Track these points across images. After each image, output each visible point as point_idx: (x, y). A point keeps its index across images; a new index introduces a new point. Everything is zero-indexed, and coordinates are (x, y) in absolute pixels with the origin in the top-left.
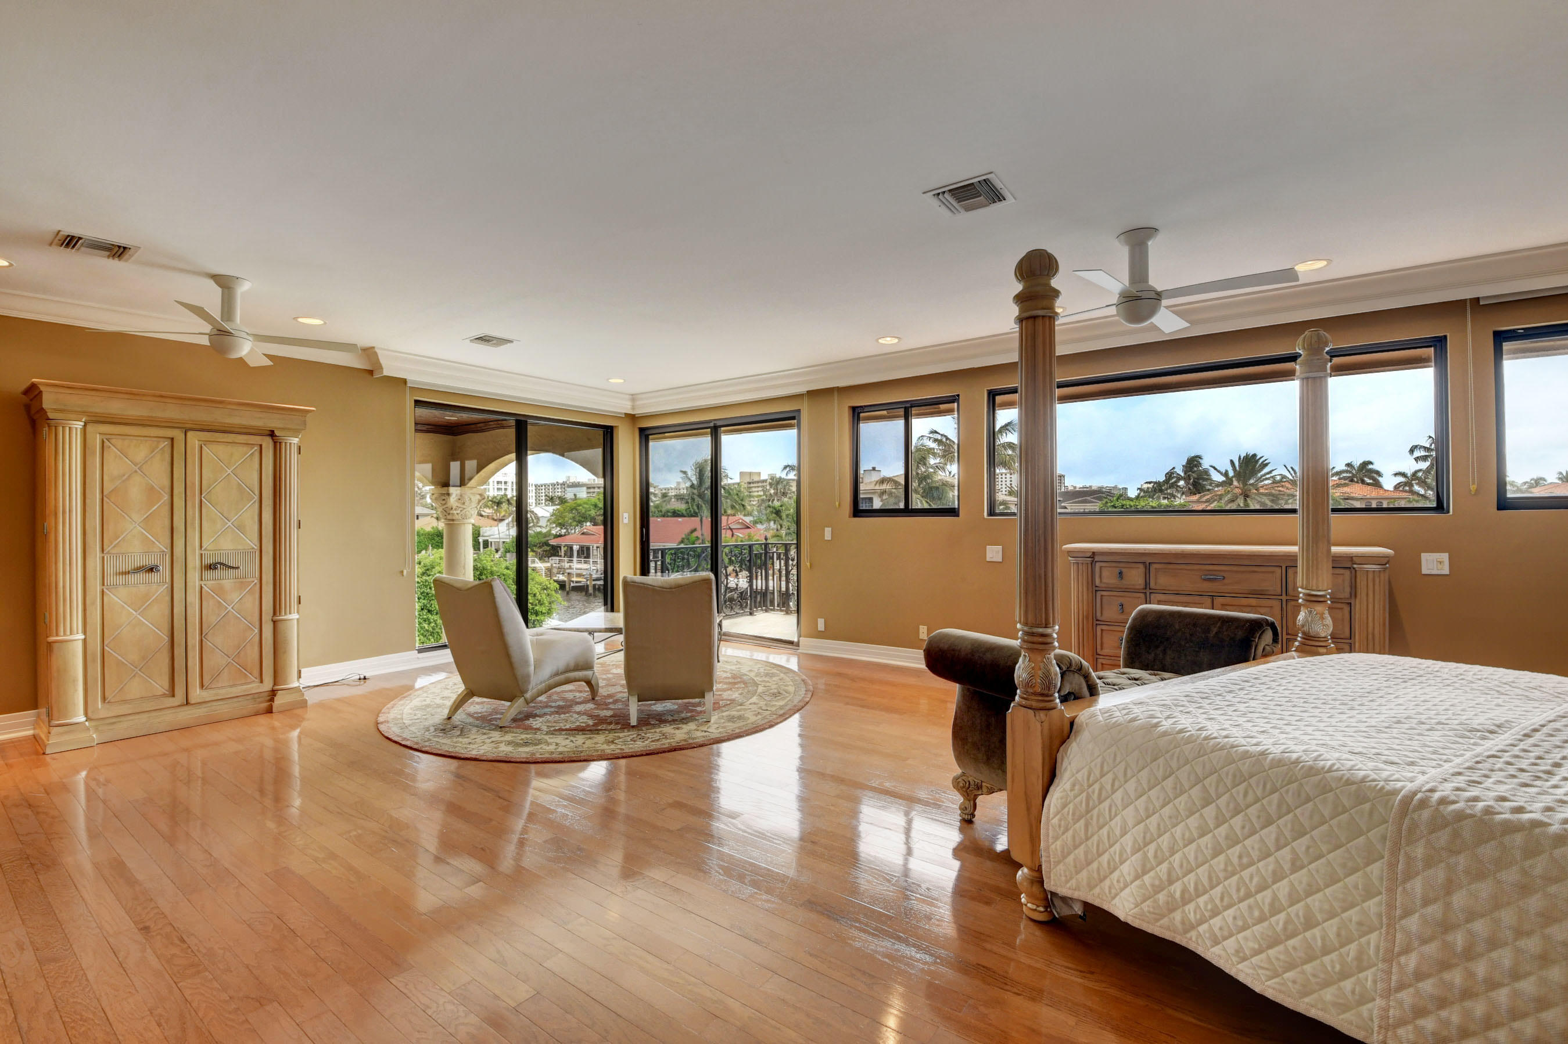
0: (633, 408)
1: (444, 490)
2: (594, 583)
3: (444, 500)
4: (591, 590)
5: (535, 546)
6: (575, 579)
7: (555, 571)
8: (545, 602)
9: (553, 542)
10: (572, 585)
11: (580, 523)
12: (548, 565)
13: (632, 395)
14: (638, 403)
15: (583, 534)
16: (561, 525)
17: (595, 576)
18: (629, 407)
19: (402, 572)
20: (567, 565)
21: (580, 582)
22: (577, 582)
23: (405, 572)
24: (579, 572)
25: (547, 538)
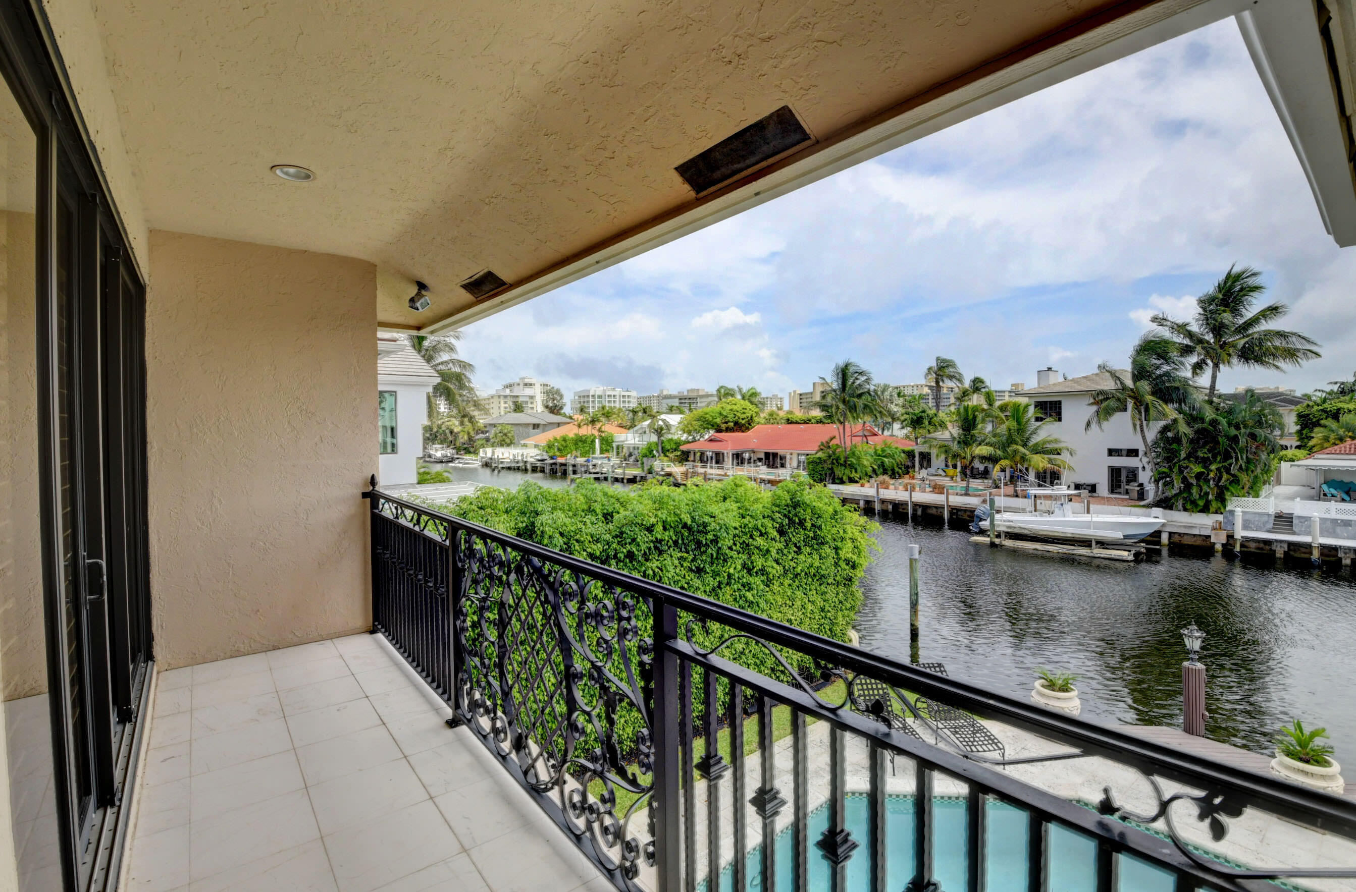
5: (669, 451)
7: (690, 475)
9: (683, 448)
12: (682, 469)
15: (710, 440)
16: (689, 432)
20: (701, 469)
25: (678, 444)
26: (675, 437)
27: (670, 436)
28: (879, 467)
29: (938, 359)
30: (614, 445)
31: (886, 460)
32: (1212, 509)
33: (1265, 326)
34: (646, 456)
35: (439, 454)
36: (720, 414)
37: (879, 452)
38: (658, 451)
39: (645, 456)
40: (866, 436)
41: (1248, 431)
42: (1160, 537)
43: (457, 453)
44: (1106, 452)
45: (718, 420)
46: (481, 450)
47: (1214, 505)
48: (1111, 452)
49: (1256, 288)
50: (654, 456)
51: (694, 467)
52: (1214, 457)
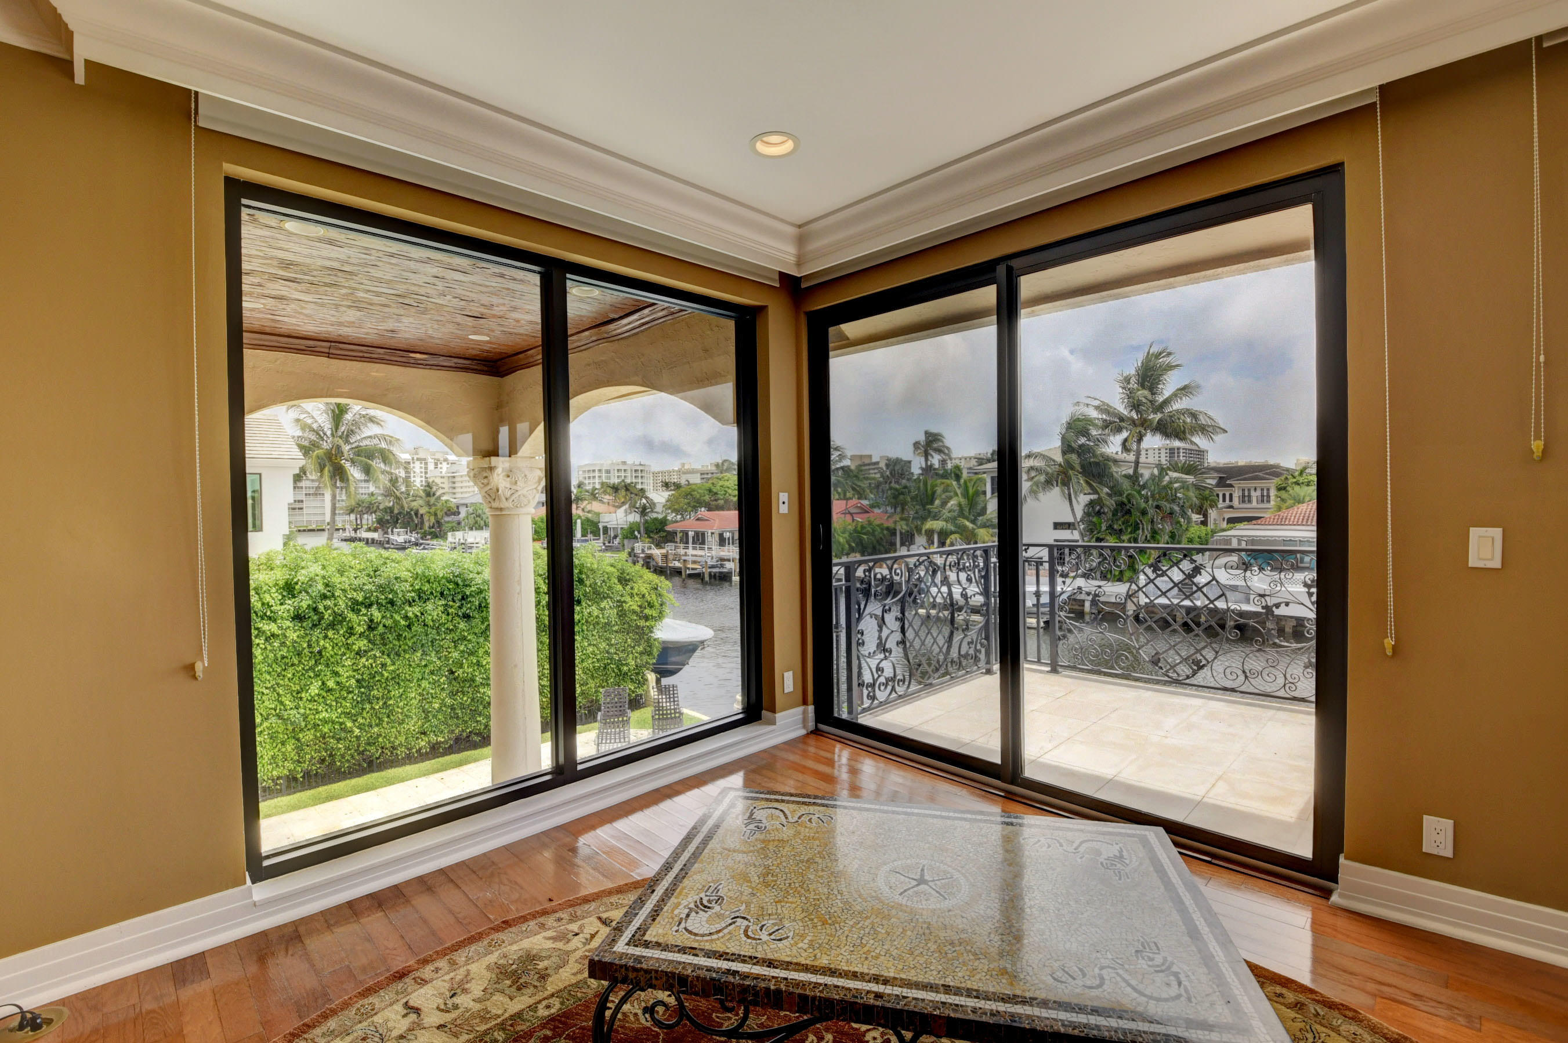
0: (799, 263)
1: (484, 463)
2: (709, 570)
3: (486, 477)
4: (707, 578)
5: (652, 532)
6: (690, 566)
7: (670, 557)
8: (656, 604)
9: (668, 528)
10: (688, 572)
11: (695, 508)
12: (664, 551)
13: (800, 226)
14: (813, 246)
15: (698, 519)
16: (677, 511)
17: (710, 563)
18: (792, 259)
19: (190, 669)
20: (682, 551)
21: (696, 569)
22: (693, 569)
23: (199, 667)
24: (694, 558)
25: (664, 522)
26: (660, 516)
27: (654, 515)
28: (857, 545)
29: (926, 433)
30: (601, 526)
31: (865, 537)
32: (1125, 579)
33: (1177, 406)
34: (627, 538)
35: (401, 539)
36: (710, 491)
37: (859, 529)
38: (639, 532)
39: (625, 537)
40: (851, 514)
41: (1155, 503)
42: (1083, 606)
43: (422, 538)
44: (1052, 526)
45: (707, 498)
46: (450, 534)
47: (1128, 574)
48: (1057, 526)
49: (1170, 367)
50: (636, 538)
51: (676, 548)
52: (1126, 529)
